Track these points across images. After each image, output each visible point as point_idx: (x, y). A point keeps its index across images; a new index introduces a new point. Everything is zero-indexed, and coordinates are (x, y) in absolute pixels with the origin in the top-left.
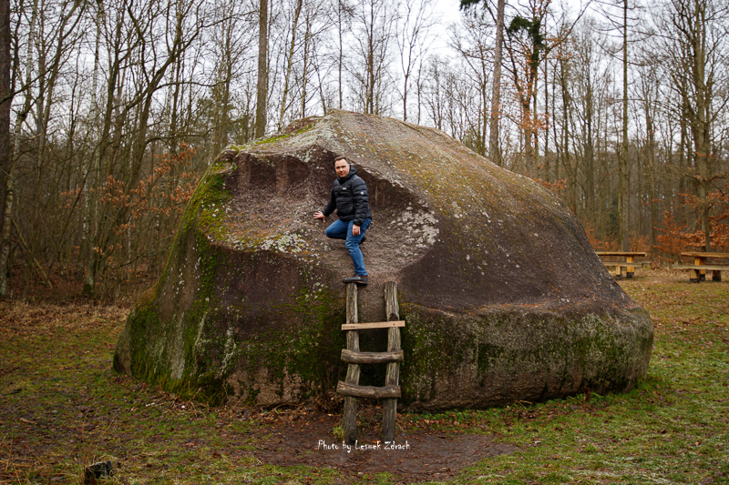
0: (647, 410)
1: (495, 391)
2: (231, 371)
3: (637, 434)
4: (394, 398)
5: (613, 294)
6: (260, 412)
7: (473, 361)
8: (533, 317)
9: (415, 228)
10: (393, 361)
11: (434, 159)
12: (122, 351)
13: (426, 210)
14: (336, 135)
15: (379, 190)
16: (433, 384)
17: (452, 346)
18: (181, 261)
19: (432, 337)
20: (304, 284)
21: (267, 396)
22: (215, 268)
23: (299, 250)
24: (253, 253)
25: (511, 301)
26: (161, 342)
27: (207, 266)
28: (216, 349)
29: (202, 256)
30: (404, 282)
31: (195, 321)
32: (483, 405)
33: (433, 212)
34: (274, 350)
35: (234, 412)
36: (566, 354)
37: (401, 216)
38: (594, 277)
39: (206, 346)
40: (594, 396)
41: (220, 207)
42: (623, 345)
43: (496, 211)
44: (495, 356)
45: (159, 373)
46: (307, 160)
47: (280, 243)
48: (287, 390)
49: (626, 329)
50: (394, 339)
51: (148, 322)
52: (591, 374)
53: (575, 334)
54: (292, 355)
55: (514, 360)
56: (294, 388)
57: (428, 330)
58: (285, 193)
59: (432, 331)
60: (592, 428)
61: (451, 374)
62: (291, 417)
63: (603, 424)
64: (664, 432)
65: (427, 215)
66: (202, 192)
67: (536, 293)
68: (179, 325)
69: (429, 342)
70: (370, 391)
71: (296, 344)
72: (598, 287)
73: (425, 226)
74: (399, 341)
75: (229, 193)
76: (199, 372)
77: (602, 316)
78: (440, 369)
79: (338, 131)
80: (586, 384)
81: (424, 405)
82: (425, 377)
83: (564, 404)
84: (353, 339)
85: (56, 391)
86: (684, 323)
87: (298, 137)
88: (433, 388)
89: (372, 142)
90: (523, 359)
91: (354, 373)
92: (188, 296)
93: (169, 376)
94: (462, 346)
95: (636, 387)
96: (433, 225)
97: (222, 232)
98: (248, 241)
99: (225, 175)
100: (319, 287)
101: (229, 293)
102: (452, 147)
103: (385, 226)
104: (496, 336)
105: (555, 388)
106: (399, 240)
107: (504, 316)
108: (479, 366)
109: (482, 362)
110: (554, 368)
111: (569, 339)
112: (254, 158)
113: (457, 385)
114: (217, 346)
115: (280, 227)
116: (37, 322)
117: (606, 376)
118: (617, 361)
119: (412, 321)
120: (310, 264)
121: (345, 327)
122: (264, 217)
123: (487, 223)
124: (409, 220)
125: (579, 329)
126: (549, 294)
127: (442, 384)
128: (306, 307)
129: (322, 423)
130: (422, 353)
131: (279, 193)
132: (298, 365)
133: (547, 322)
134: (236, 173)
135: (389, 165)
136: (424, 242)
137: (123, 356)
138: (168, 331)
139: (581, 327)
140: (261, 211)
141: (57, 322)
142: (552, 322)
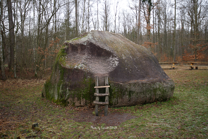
0: (171, 106)
1: (133, 102)
2: (68, 98)
3: (167, 113)
4: (107, 105)
5: (164, 76)
6: (76, 108)
7: (127, 95)
8: (143, 84)
9: (113, 62)
10: (107, 96)
11: (118, 43)
12: (44, 92)
13: (115, 57)
14: (93, 37)
15: (104, 52)
16: (117, 101)
17: (122, 91)
18: (56, 71)
19: (117, 89)
20: (85, 77)
21: (77, 104)
22: (64, 73)
23: (84, 68)
24: (72, 69)
25: (137, 80)
26: (52, 90)
27: (62, 72)
28: (64, 93)
29: (60, 70)
30: (110, 76)
31: (59, 86)
32: (130, 105)
33: (117, 57)
34: (78, 93)
35: (69, 108)
36: (151, 93)
37: (109, 58)
38: (159, 72)
39: (62, 92)
40: (158, 103)
41: (64, 57)
42: (166, 90)
43: (134, 56)
44: (133, 93)
45: (52, 98)
46: (85, 45)
47: (79, 66)
48: (82, 103)
49: (167, 86)
50: (107, 90)
51: (49, 85)
52: (157, 97)
53: (153, 88)
54: (83, 94)
55: (137, 94)
56: (83, 102)
57: (116, 88)
58: (80, 53)
59: (117, 88)
60: (156, 111)
61: (122, 98)
62: (83, 109)
63: (159, 110)
64: (174, 112)
65: (116, 58)
66: (60, 53)
67: (143, 77)
68: (56, 87)
69: (116, 91)
70: (101, 103)
71: (84, 91)
72: (160, 75)
73: (115, 61)
74: (108, 91)
75: (67, 53)
76: (61, 98)
77: (161, 82)
78: (119, 97)
79: (93, 36)
80: (156, 100)
81: (115, 106)
82: (115, 99)
83: (150, 105)
84: (97, 90)
85: (28, 102)
86: (186, 81)
87: (83, 38)
88: (117, 102)
89: (102, 39)
90: (140, 94)
91: (97, 99)
92: (58, 80)
93: (54, 99)
94: (125, 91)
95: (170, 100)
96: (117, 61)
97: (65, 64)
98: (71, 66)
99: (65, 49)
100: (89, 77)
101: (67, 79)
102: (123, 39)
103: (105, 61)
104: (133, 89)
105: (148, 101)
106: (109, 65)
107: (135, 84)
108: (129, 96)
109: (130, 95)
110: (148, 96)
111: (152, 89)
112: (72, 44)
113: (123, 101)
114: (65, 92)
115: (79, 62)
116: (24, 84)
117: (161, 98)
118: (164, 94)
119: (112, 85)
120: (86, 72)
121: (95, 87)
122: (75, 59)
123: (131, 59)
124: (111, 59)
125: (154, 86)
126: (147, 77)
127: (120, 100)
128: (86, 82)
129: (90, 110)
130: (115, 93)
131: (79, 53)
132: (84, 97)
133: (146, 85)
134: (68, 48)
135: (106, 45)
136: (115, 65)
137: (44, 94)
138: (54, 88)
139: (155, 86)
140: (74, 58)
141: (29, 84)
142: (147, 85)
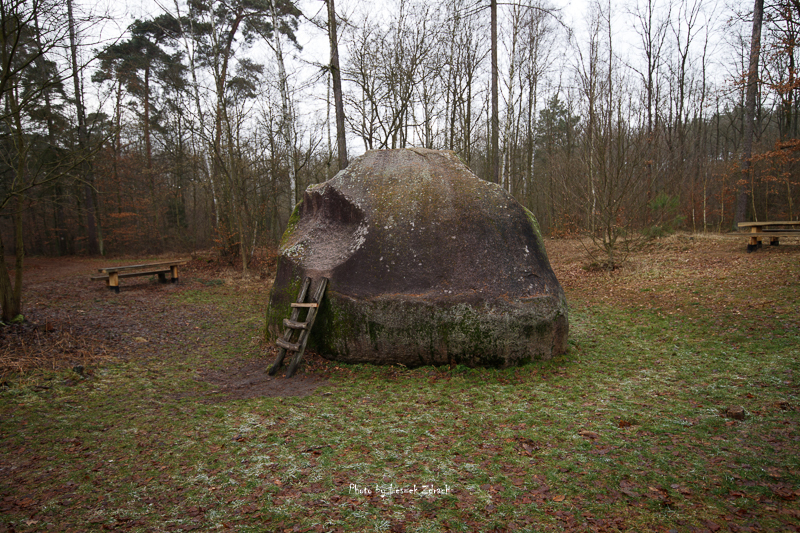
1: (386, 354)
9: (358, 238)
10: (302, 329)
13: (366, 225)
16: (346, 345)
19: (343, 314)
20: (293, 277)
23: (297, 255)
25: (401, 291)
30: (333, 277)
33: (369, 226)
36: (431, 334)
37: (356, 230)
40: (456, 368)
41: (294, 226)
42: (489, 330)
43: (424, 220)
44: (379, 331)
46: (323, 193)
47: (290, 251)
50: (310, 315)
52: (456, 351)
53: (440, 319)
55: (392, 334)
57: (340, 310)
59: (343, 310)
61: (356, 340)
65: (365, 229)
67: (425, 285)
70: (288, 345)
73: (362, 237)
75: (299, 217)
78: (348, 336)
80: (453, 357)
81: (344, 358)
82: (340, 339)
83: (427, 370)
84: (294, 313)
88: (346, 348)
89: (371, 174)
90: (398, 334)
91: (287, 334)
94: (359, 322)
96: (365, 236)
100: (298, 278)
104: (380, 317)
105: (427, 358)
106: (348, 246)
107: (389, 303)
108: (371, 337)
109: (372, 334)
110: (422, 343)
111: (435, 322)
113: (361, 348)
115: (299, 240)
117: (474, 354)
119: (333, 303)
120: (298, 264)
121: (292, 305)
123: (410, 231)
124: (358, 232)
125: (445, 315)
126: (437, 287)
127: (352, 345)
128: (291, 291)
130: (338, 324)
131: (313, 216)
133: (417, 309)
134: (303, 205)
135: (365, 192)
136: (355, 249)
142: (421, 309)
